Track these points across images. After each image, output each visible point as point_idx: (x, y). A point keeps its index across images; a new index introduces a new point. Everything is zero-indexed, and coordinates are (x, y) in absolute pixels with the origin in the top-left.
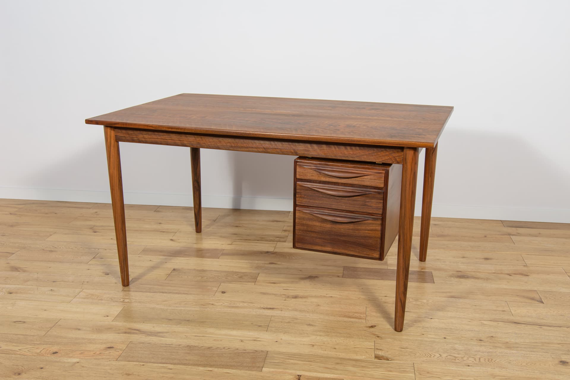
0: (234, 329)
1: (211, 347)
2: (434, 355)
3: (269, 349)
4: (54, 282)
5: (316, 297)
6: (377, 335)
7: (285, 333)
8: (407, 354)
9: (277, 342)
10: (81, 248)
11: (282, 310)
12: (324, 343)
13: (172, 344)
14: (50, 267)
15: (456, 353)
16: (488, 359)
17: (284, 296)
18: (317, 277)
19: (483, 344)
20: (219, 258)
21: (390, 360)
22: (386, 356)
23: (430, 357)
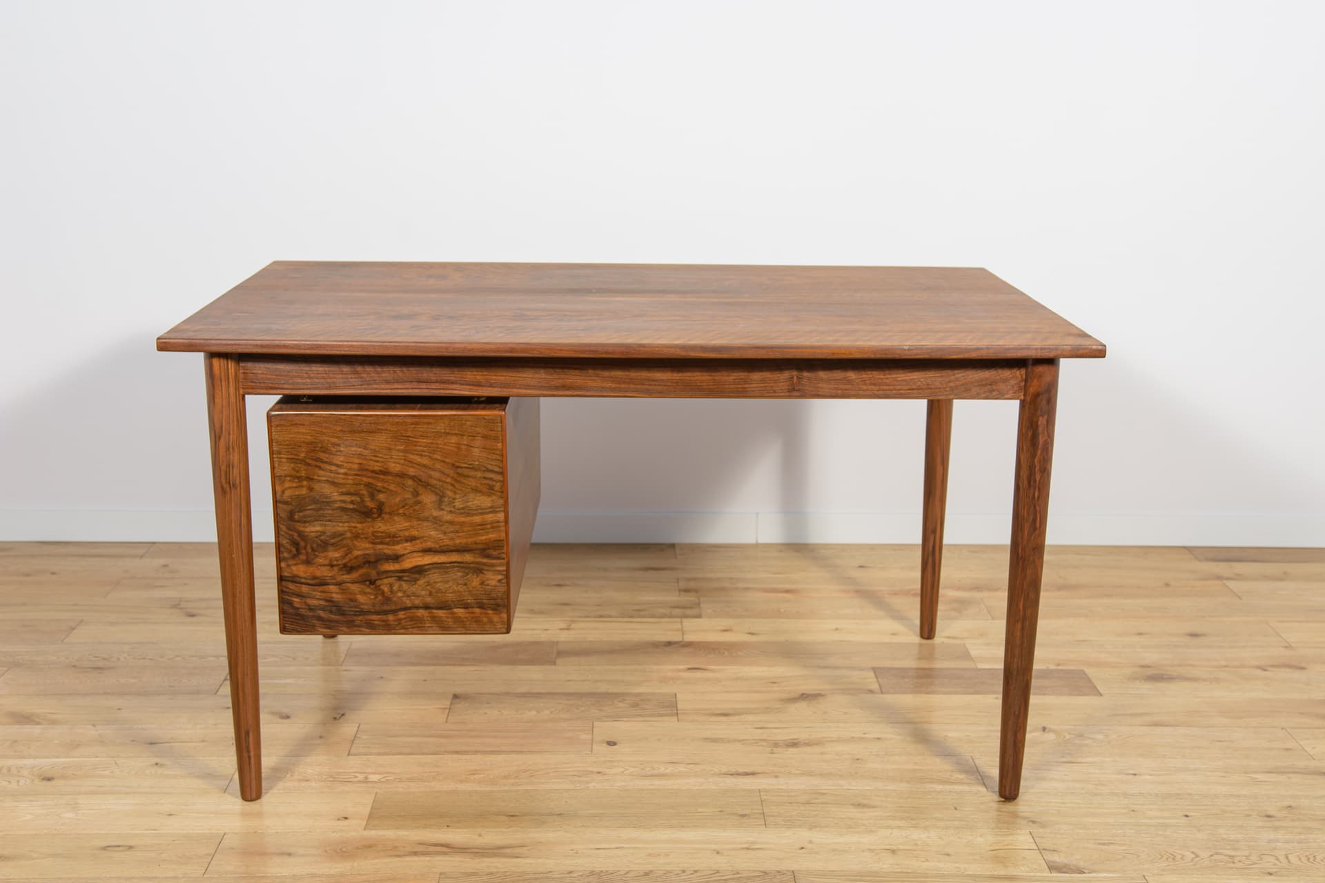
0: (682, 827)
1: (651, 871)
2: (1181, 856)
3: (795, 867)
4: (152, 744)
5: (840, 740)
6: (1028, 818)
7: (812, 827)
8: (1121, 857)
9: (802, 848)
10: (178, 656)
11: (776, 777)
12: (916, 845)
13: (551, 872)
14: (119, 709)
15: (1228, 847)
16: (1306, 856)
17: (764, 744)
18: (820, 695)
19: (1277, 824)
20: (554, 663)
21: (1086, 871)
22: (1074, 862)
23: (1174, 859)
